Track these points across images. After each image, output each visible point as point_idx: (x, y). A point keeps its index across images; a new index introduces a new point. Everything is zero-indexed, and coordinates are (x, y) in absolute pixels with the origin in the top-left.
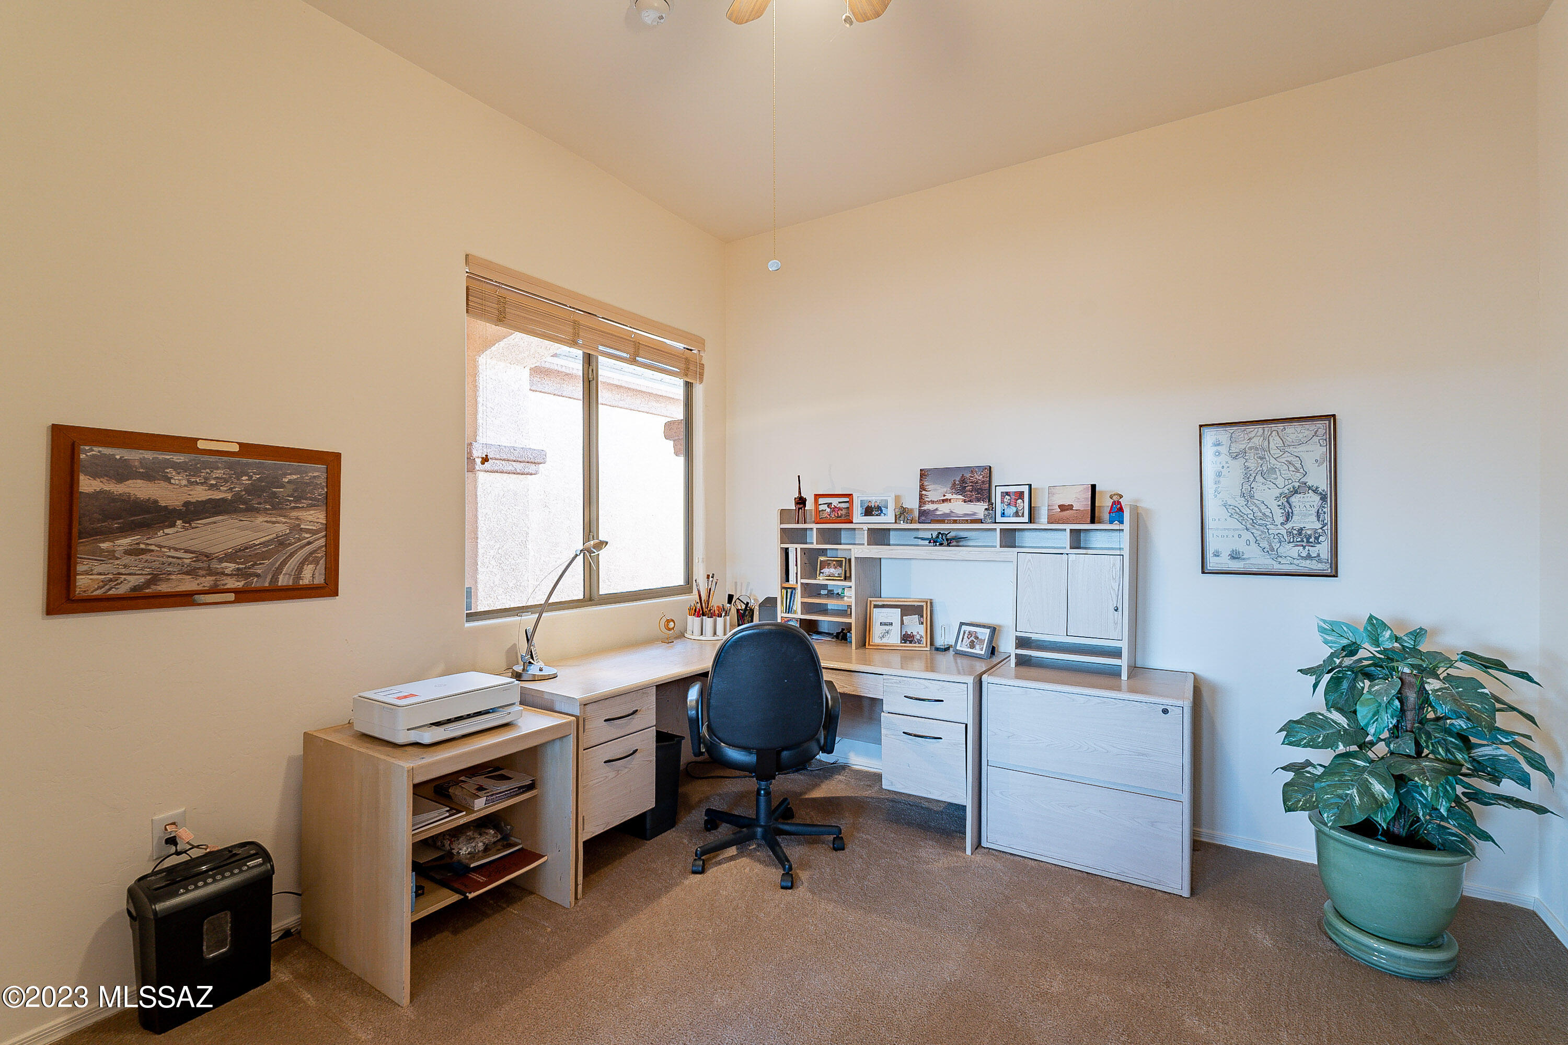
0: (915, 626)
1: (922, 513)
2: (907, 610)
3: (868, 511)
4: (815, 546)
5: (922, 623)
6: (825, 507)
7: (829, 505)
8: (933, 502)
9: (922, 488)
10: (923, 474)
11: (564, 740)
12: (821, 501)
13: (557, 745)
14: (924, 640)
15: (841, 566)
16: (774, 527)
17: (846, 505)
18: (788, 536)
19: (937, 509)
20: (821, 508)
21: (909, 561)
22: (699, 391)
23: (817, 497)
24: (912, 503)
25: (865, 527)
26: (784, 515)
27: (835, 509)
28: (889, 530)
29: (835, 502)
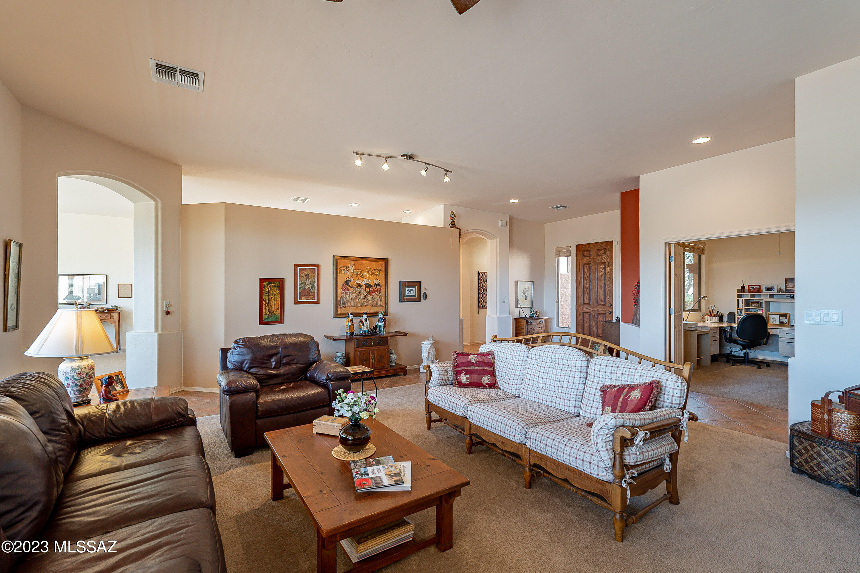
0: (784, 319)
1: (786, 290)
2: (781, 315)
3: (768, 289)
4: (750, 299)
5: (787, 319)
6: (752, 288)
7: (753, 288)
8: (790, 287)
9: (786, 283)
10: (786, 280)
11: (708, 334)
12: (750, 287)
13: (706, 336)
14: (788, 323)
15: (758, 304)
16: (735, 294)
17: (759, 288)
18: (739, 296)
19: (792, 289)
20: (750, 289)
21: (780, 303)
22: (703, 257)
23: (749, 286)
24: (783, 287)
25: (769, 294)
26: (738, 291)
27: (754, 289)
28: (774, 294)
29: (755, 287)
